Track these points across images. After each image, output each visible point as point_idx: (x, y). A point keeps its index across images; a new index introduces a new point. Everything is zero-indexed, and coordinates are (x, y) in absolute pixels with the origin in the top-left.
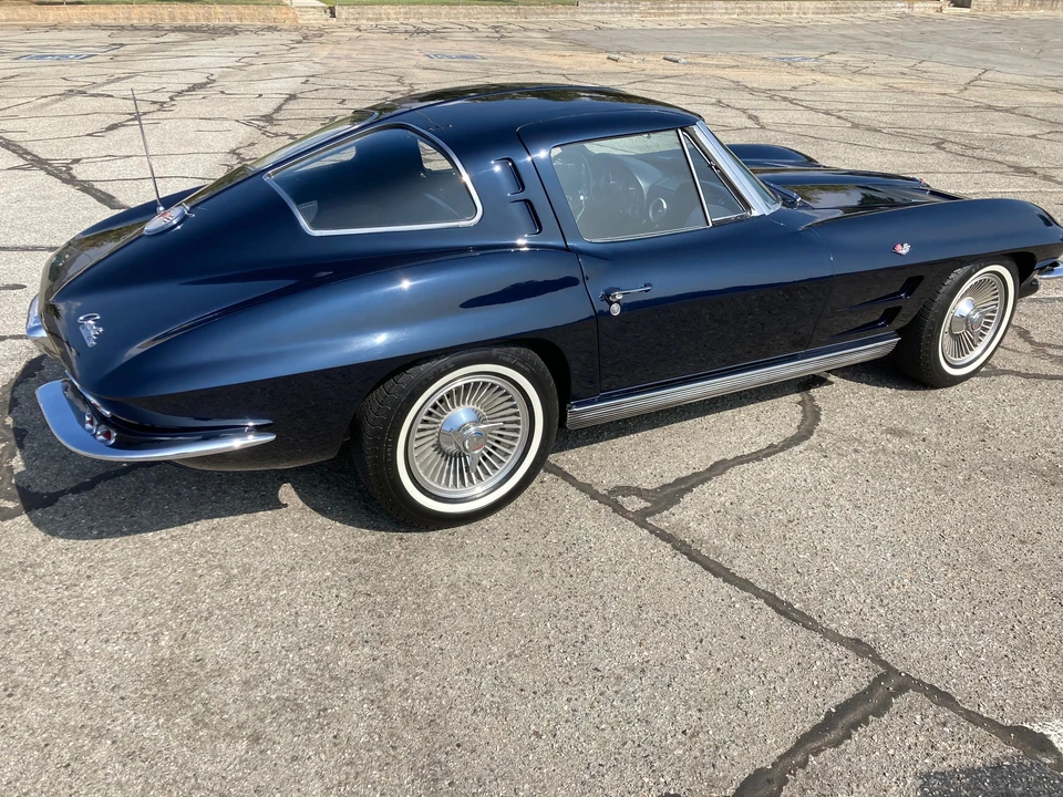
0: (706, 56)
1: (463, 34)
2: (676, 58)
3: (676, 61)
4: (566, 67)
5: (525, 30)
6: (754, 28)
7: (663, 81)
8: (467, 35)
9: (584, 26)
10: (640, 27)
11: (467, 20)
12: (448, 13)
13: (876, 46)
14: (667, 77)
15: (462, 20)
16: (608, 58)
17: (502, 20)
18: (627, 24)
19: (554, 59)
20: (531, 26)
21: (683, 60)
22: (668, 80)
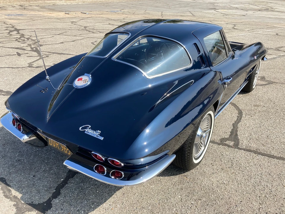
0: (91, 12)
1: (10, 8)
2: (85, 12)
3: (86, 13)
4: (55, 17)
5: (31, 6)
6: (98, 3)
7: (87, 19)
8: (12, 8)
9: (49, 4)
10: (66, 4)
11: (10, 4)
12: (3, 2)
13: (131, 7)
14: (88, 18)
15: (8, 4)
16: (65, 13)
17: (22, 3)
18: (62, 3)
19: (48, 14)
20: (32, 5)
21: (87, 13)
22: (88, 19)
